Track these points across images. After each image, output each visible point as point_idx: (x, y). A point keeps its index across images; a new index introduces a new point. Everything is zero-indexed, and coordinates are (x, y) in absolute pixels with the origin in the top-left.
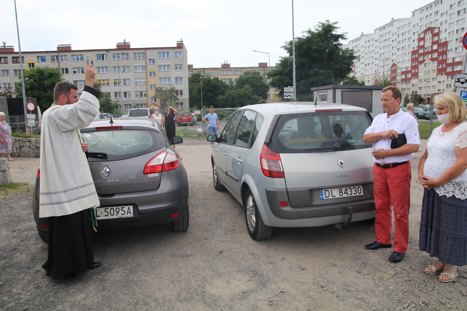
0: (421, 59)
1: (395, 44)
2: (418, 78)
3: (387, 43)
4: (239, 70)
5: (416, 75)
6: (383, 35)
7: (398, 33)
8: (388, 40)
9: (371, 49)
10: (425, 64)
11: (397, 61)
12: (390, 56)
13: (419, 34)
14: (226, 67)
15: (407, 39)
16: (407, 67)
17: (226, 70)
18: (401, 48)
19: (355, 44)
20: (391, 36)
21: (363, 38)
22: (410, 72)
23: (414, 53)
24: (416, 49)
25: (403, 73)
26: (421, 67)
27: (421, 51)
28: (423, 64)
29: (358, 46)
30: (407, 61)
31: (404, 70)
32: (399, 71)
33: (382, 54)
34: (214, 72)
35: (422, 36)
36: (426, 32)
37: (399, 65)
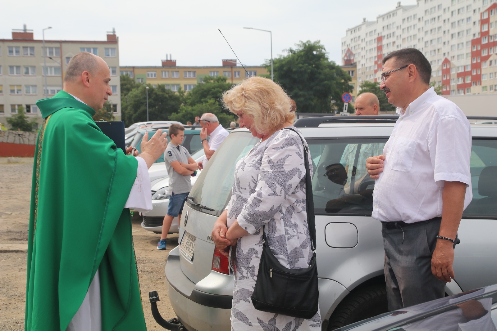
0: (484, 54)
1: (448, 26)
2: (481, 84)
3: (436, 25)
4: (191, 71)
5: (477, 79)
6: (429, 10)
7: (451, 9)
8: (437, 19)
9: (412, 32)
10: (491, 62)
11: (451, 54)
12: (440, 46)
13: (481, 14)
14: (169, 64)
15: (465, 21)
16: (465, 67)
17: (170, 70)
18: (457, 34)
19: (386, 22)
20: (441, 12)
21: (400, 12)
22: (470, 73)
23: (475, 42)
24: (477, 36)
25: (459, 75)
26: (485, 66)
27: (485, 41)
28: (488, 62)
29: (391, 26)
30: (465, 55)
31: (461, 70)
32: (454, 72)
33: (429, 42)
34: (150, 73)
35: (486, 16)
36: (492, 11)
37: (455, 62)
